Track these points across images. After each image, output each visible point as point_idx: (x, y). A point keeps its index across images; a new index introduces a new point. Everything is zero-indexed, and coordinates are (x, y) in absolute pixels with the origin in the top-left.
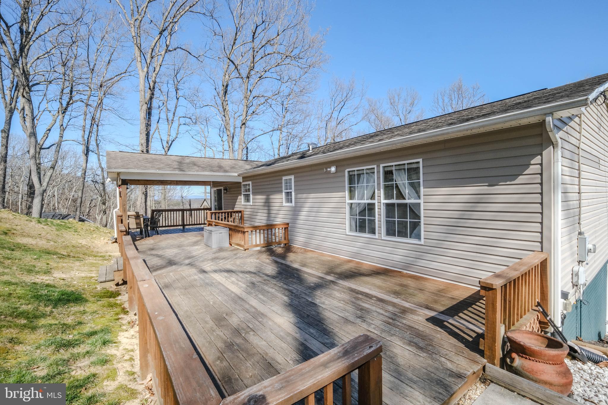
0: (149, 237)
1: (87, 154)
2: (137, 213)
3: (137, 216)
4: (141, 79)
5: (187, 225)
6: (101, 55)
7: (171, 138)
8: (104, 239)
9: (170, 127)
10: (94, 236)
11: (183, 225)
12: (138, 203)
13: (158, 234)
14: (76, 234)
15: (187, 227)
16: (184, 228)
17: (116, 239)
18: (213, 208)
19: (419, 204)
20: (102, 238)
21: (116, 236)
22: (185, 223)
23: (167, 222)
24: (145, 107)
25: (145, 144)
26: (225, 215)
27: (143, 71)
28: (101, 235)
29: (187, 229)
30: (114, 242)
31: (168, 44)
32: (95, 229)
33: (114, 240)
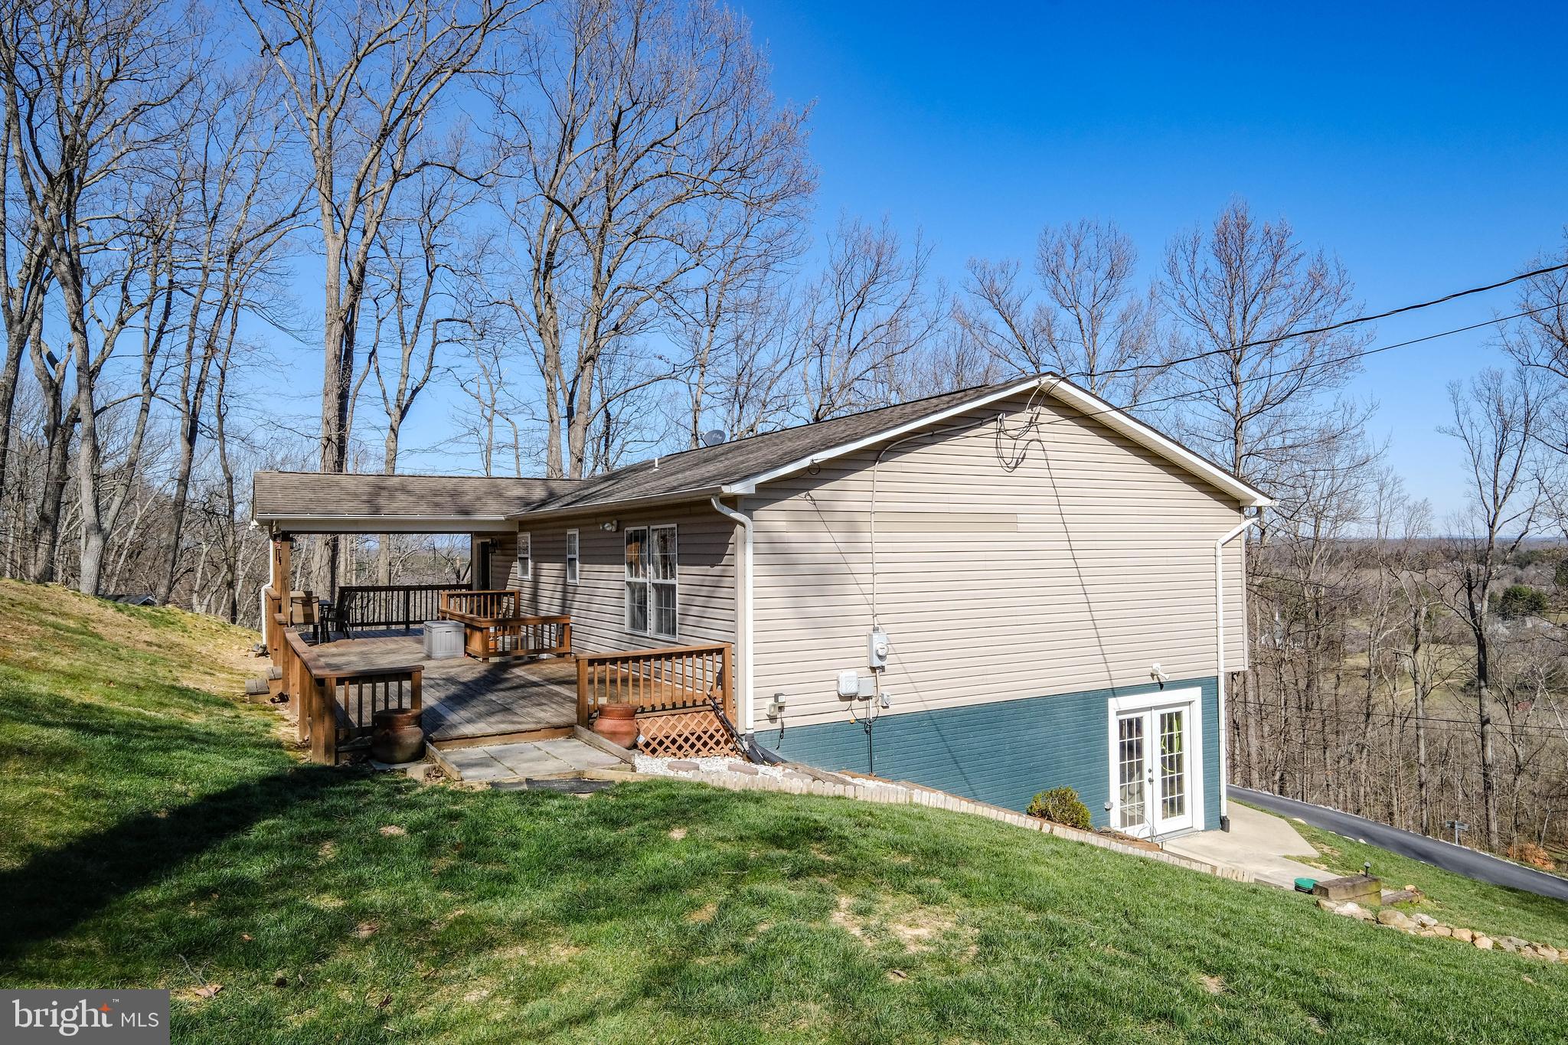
0: (329, 641)
1: (191, 440)
2: (309, 594)
3: (308, 600)
4: (331, 257)
5: (415, 622)
6: (235, 176)
7: (411, 384)
8: (240, 649)
9: (407, 354)
10: (220, 641)
11: (407, 622)
12: (315, 566)
13: (349, 638)
14: (186, 635)
15: (412, 626)
16: (408, 627)
17: (265, 648)
18: (475, 586)
19: (674, 586)
20: (236, 647)
21: (264, 642)
22: (411, 619)
23: (377, 615)
24: (338, 327)
25: (335, 422)
26: (479, 602)
27: (336, 239)
28: (232, 641)
29: (415, 630)
30: (260, 655)
31: (397, 168)
32: (219, 627)
33: (260, 651)
